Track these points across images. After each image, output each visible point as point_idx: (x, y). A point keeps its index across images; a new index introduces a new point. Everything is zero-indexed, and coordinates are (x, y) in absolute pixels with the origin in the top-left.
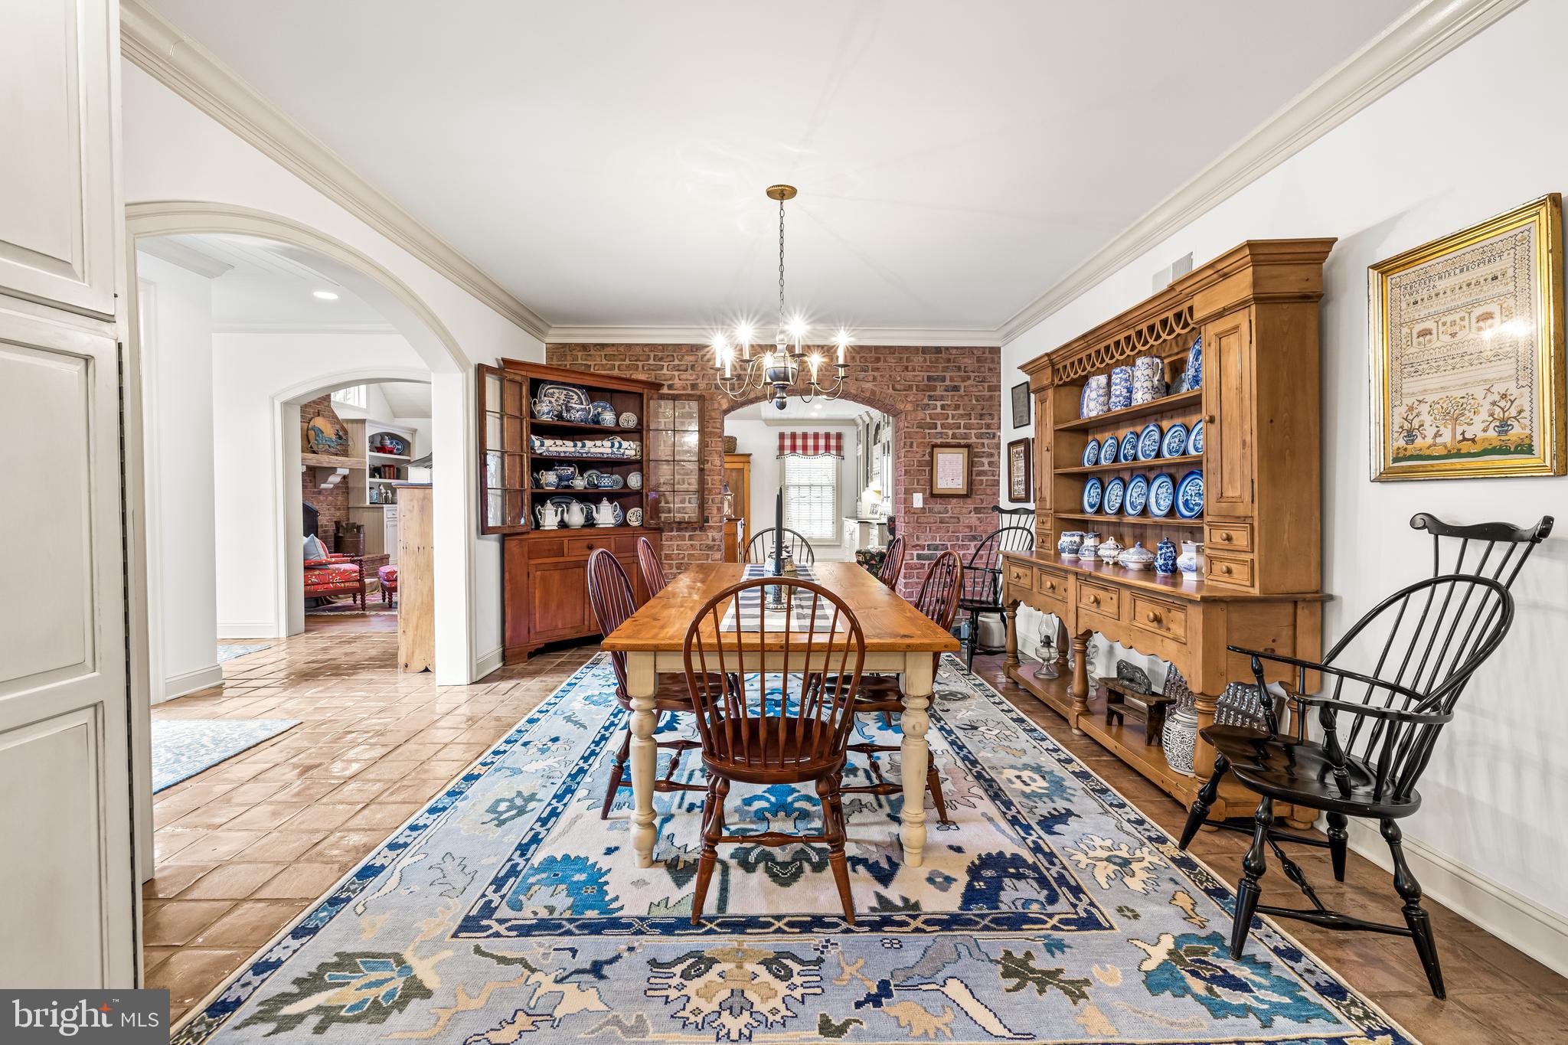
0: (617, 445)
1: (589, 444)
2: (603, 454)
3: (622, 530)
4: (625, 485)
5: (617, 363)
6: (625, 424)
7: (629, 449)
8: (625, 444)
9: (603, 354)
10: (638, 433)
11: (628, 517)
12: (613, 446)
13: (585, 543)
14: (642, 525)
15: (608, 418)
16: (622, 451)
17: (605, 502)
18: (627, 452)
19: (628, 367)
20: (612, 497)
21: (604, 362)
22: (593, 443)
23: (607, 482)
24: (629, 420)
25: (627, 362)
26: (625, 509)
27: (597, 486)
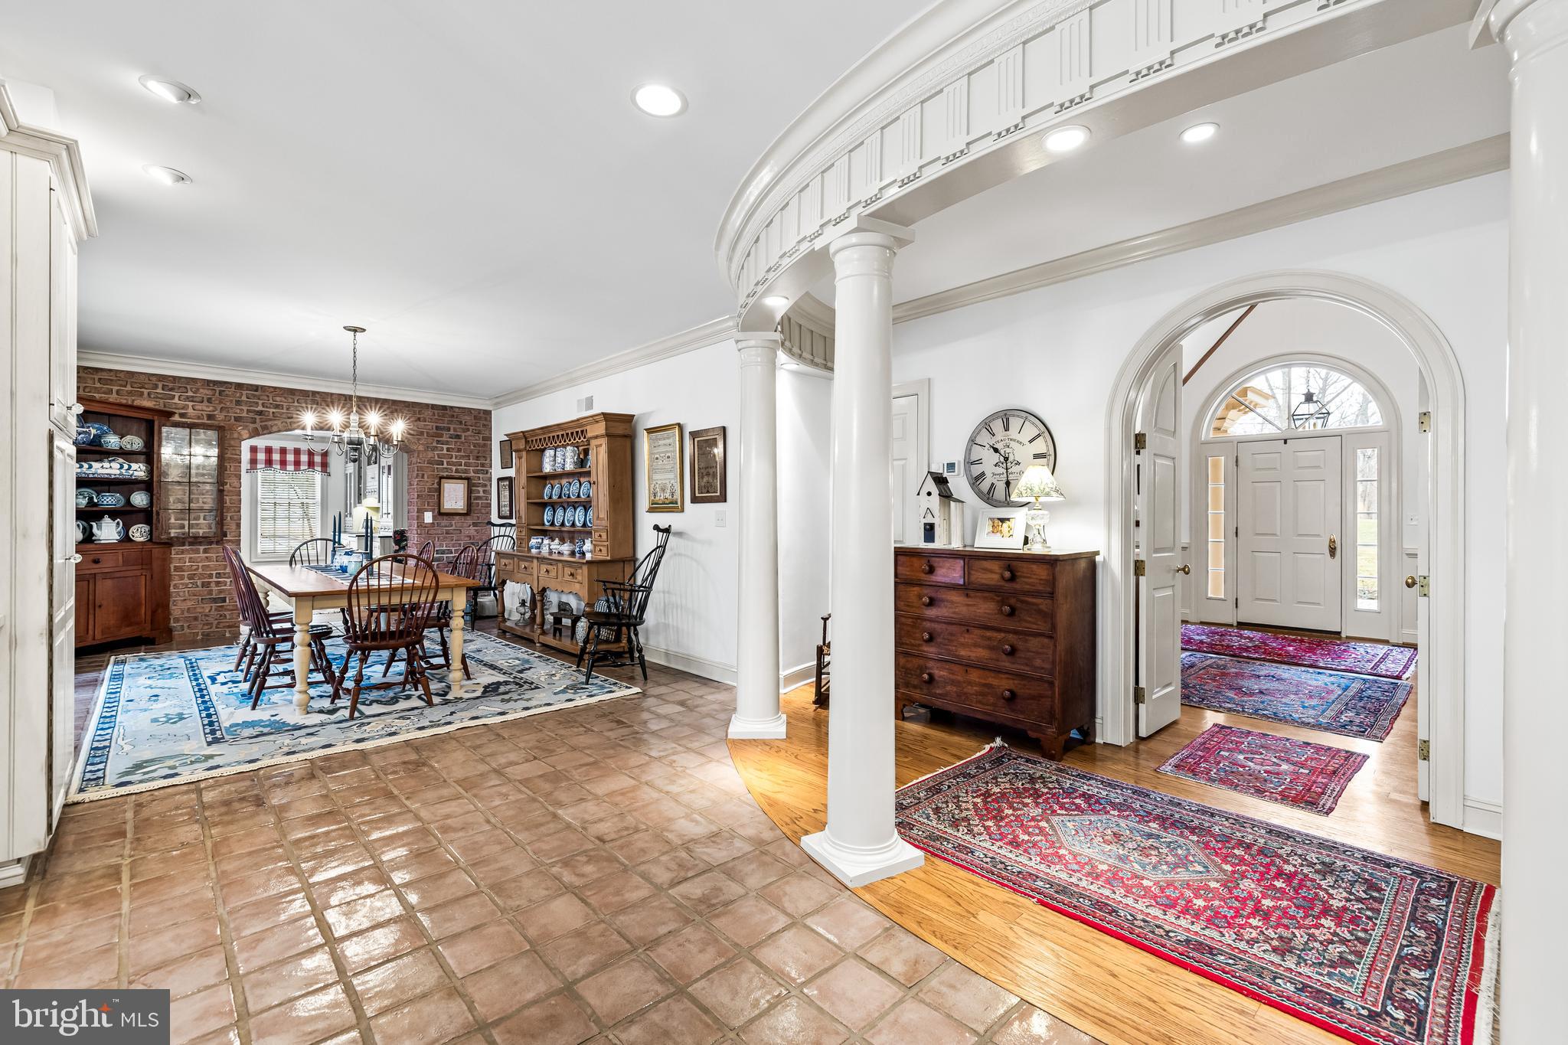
0: (126, 466)
1: (96, 465)
2: (110, 475)
3: (128, 545)
4: (128, 502)
5: (115, 388)
6: (129, 446)
7: (139, 470)
8: (134, 466)
9: (96, 378)
10: (149, 454)
11: (130, 533)
12: (122, 467)
13: (92, 558)
14: (150, 540)
15: (112, 441)
16: (131, 472)
17: (107, 519)
18: (136, 473)
19: (130, 393)
20: (114, 514)
21: (98, 385)
22: (101, 465)
23: (110, 500)
24: (134, 442)
25: (129, 388)
26: (127, 528)
27: (96, 505)
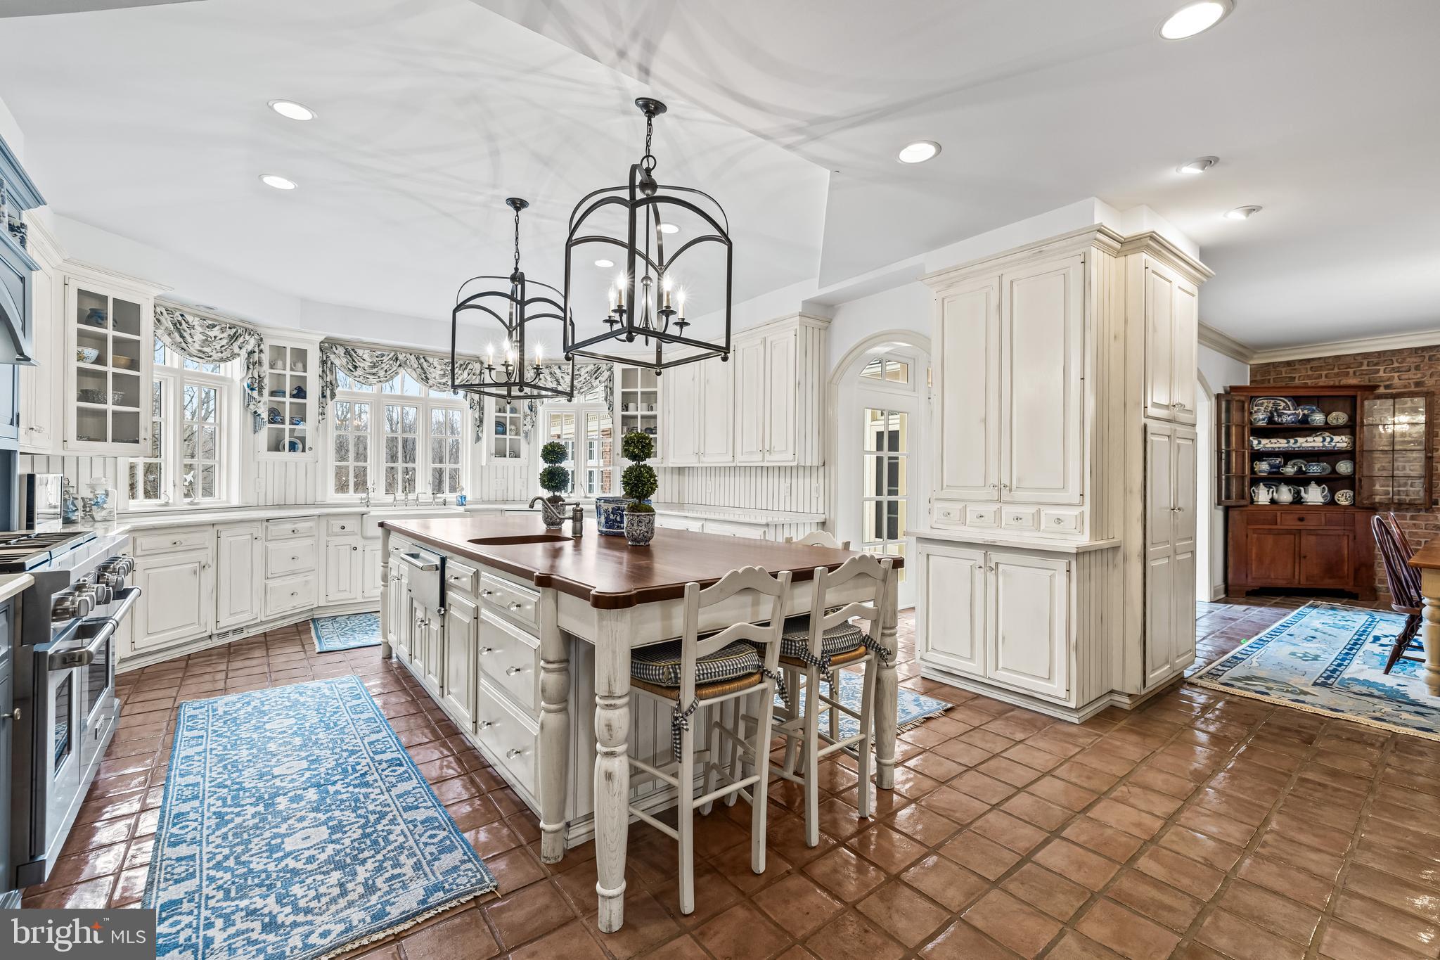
0: (1328, 439)
1: (1301, 440)
2: (1314, 447)
3: (1332, 508)
4: (1334, 471)
5: (1324, 373)
6: (1334, 421)
7: (1341, 442)
8: (1336, 438)
9: (1309, 366)
10: (1351, 428)
11: (1336, 498)
12: (1324, 440)
13: (1297, 516)
14: (1353, 505)
15: (1318, 418)
16: (1333, 444)
17: (1313, 485)
18: (1338, 445)
19: (1337, 375)
20: (1319, 481)
21: (1310, 373)
22: (1305, 439)
23: (1315, 469)
24: (1339, 417)
25: (1336, 370)
26: (1333, 492)
27: (1305, 473)
